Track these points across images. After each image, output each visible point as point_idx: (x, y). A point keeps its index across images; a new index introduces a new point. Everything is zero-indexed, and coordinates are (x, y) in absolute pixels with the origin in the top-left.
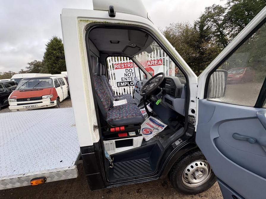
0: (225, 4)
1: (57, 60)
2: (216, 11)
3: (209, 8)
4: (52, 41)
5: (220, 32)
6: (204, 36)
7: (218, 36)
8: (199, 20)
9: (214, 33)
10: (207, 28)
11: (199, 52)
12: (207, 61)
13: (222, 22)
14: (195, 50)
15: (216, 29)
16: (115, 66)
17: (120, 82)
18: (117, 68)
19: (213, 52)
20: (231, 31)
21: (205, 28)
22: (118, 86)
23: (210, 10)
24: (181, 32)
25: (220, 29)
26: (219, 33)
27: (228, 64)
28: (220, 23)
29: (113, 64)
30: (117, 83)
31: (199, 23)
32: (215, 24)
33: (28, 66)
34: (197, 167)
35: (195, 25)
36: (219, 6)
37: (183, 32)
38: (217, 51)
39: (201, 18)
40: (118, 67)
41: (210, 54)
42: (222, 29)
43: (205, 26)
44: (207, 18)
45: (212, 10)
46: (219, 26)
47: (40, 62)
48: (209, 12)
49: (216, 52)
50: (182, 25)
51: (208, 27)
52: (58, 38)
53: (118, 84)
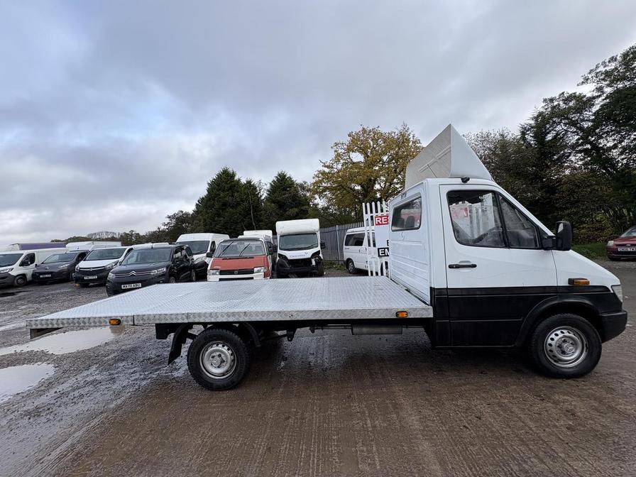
0: (590, 92)
1: (223, 210)
2: (571, 104)
3: (552, 100)
4: (220, 176)
5: (591, 143)
6: (550, 153)
7: (586, 152)
8: (532, 122)
9: (573, 147)
10: (555, 137)
11: (542, 188)
12: (567, 208)
13: (590, 124)
14: (531, 184)
15: (579, 139)
16: (376, 221)
17: (385, 248)
18: (379, 224)
19: (579, 186)
20: (621, 142)
21: (549, 137)
22: (379, 256)
23: (556, 103)
24: (490, 149)
25: (590, 137)
26: (589, 146)
27: (629, 214)
28: (586, 126)
29: (372, 217)
30: (379, 249)
31: (532, 127)
32: (573, 129)
33: (167, 221)
34: (563, 335)
35: (523, 134)
36: (577, 94)
37: (496, 148)
38: (591, 185)
39: (536, 118)
40: (381, 221)
41: (572, 192)
42: (593, 139)
43: (548, 133)
44: (551, 118)
45: (561, 103)
46: (587, 133)
47: (189, 214)
48: (553, 108)
49: (588, 186)
50: (492, 135)
51: (557, 134)
52: (230, 170)
53: (380, 252)
